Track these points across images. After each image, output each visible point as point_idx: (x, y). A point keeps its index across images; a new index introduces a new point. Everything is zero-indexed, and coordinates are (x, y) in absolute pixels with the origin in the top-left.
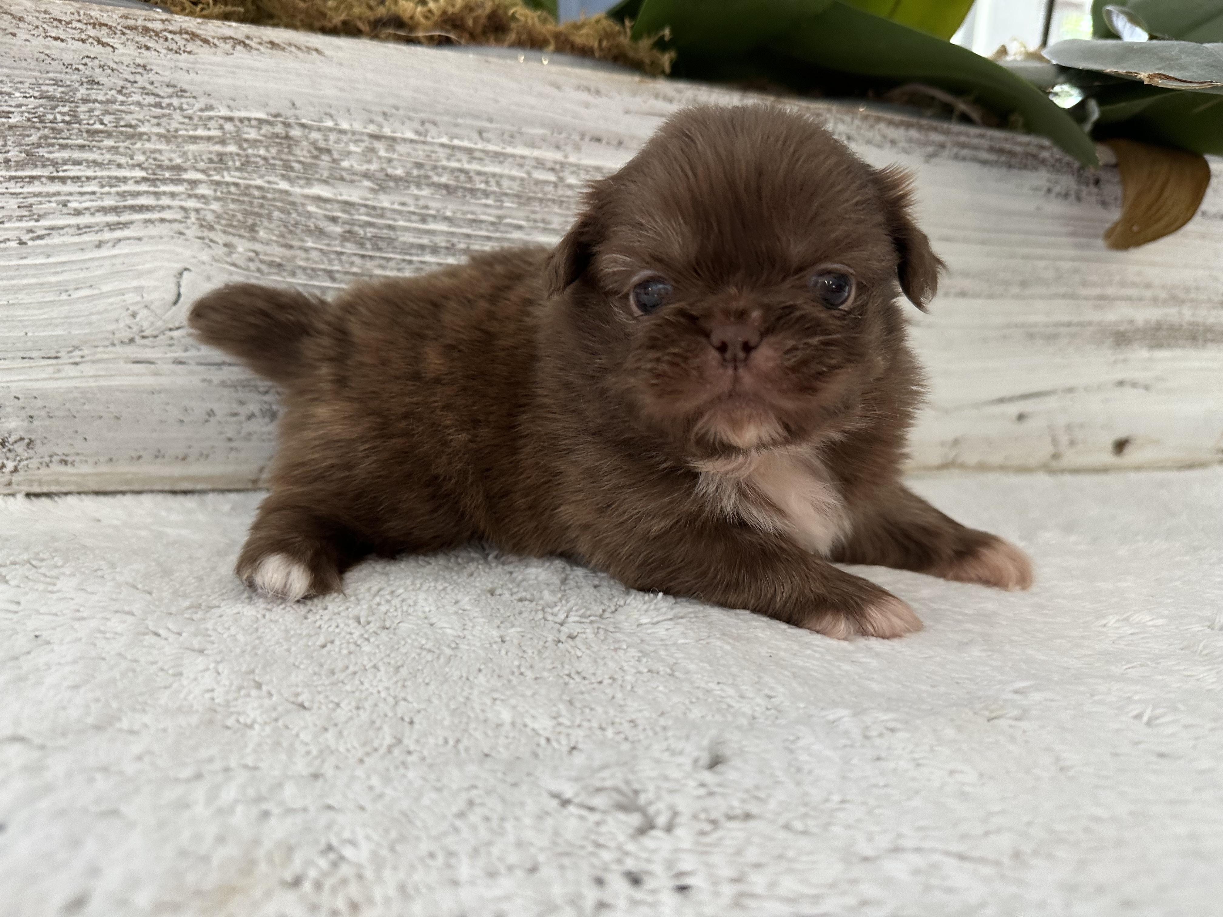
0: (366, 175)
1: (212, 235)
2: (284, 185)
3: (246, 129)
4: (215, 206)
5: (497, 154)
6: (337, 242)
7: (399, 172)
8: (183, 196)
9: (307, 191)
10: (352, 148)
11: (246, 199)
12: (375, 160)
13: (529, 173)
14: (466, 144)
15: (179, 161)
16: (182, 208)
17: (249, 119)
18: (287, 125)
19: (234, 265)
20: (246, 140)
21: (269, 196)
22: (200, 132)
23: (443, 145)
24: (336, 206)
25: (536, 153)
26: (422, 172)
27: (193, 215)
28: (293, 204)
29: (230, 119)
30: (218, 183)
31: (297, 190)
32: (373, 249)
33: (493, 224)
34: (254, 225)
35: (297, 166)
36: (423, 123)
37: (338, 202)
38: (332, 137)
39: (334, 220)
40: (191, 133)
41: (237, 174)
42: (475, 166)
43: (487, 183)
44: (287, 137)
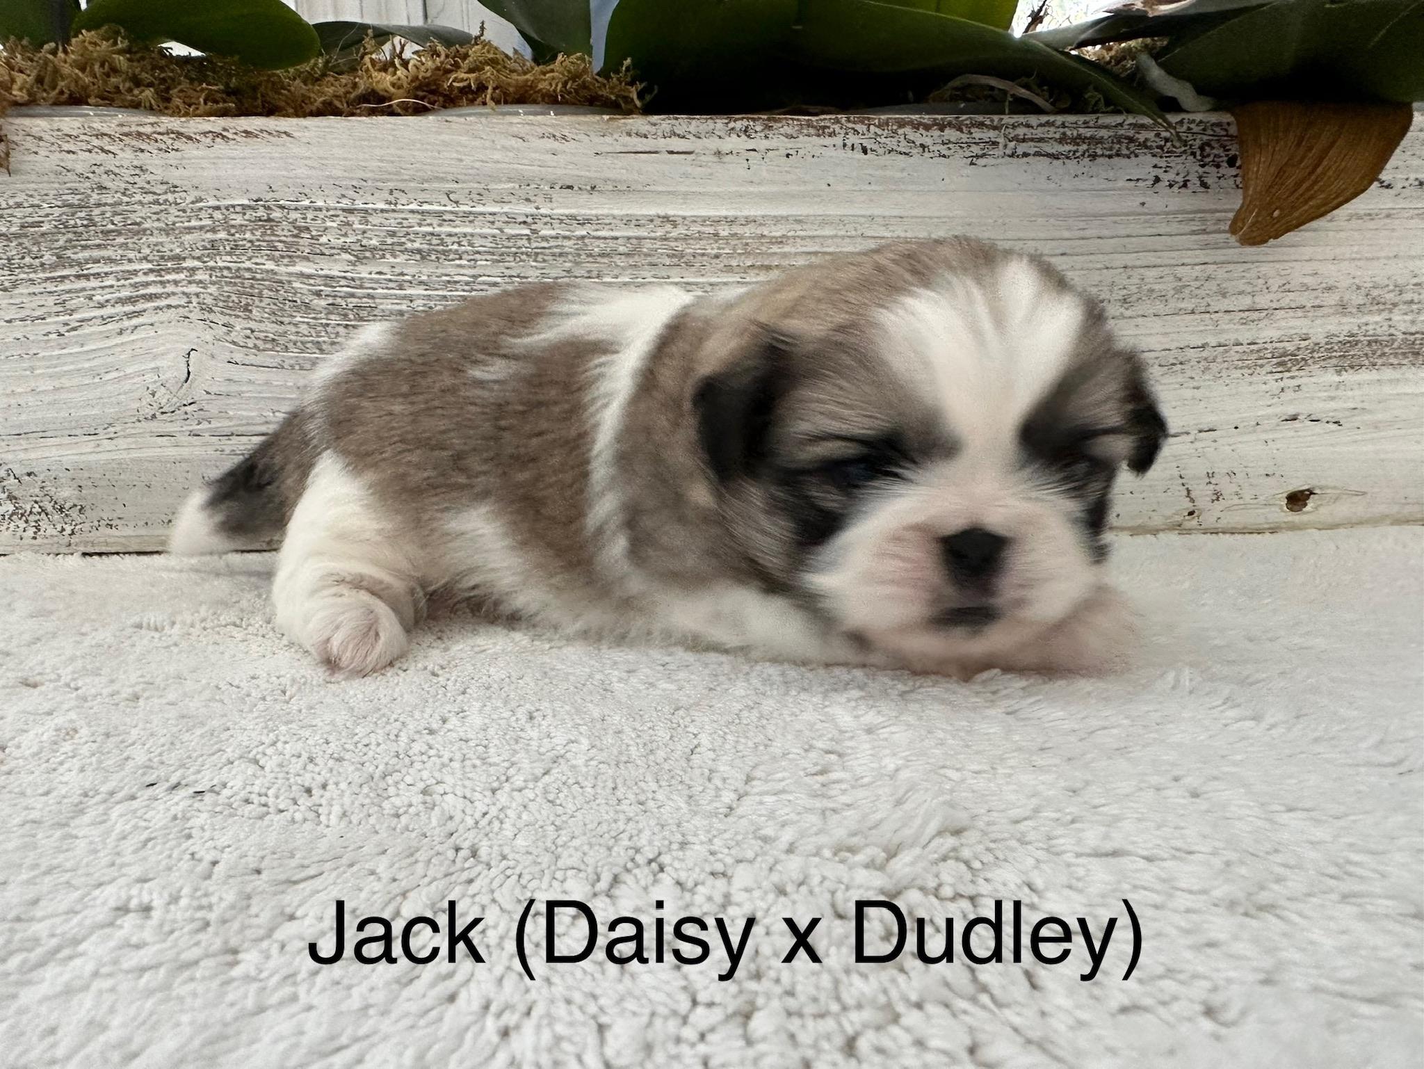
0: (344, 249)
1: (212, 316)
2: (270, 265)
3: (233, 216)
4: (212, 289)
5: (467, 214)
6: (323, 315)
7: (374, 242)
8: (184, 283)
9: (291, 269)
10: (329, 224)
11: (238, 280)
12: (350, 232)
13: (501, 230)
14: (436, 207)
15: (178, 251)
16: (184, 293)
17: (233, 206)
18: (269, 208)
19: (234, 343)
20: (233, 226)
21: (258, 276)
22: (194, 223)
23: (412, 212)
24: (319, 281)
25: (506, 209)
26: (395, 240)
27: (194, 300)
28: (281, 282)
29: (218, 208)
30: (212, 269)
31: (283, 269)
32: (355, 320)
33: (467, 283)
34: (248, 304)
35: (280, 246)
36: (391, 192)
37: (320, 276)
38: (310, 215)
39: (318, 294)
40: (186, 224)
41: (229, 258)
42: (446, 229)
43: (459, 244)
44: (269, 220)
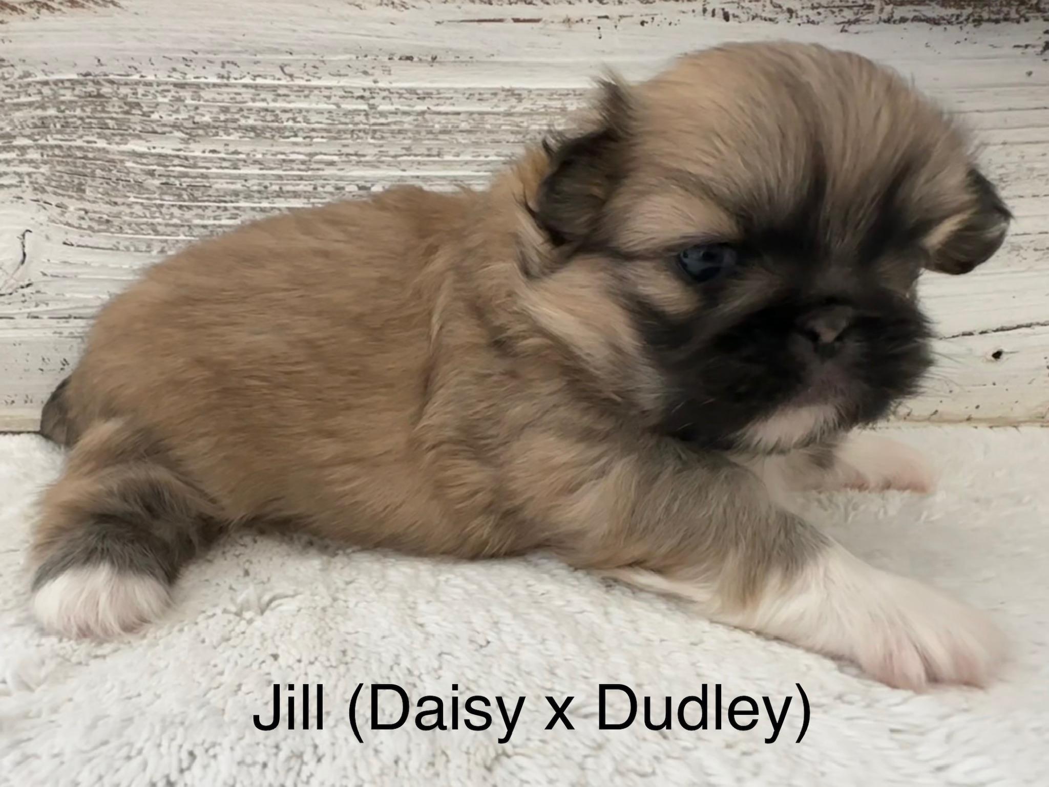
0: (176, 126)
1: (45, 197)
2: (101, 144)
3: (62, 92)
4: (44, 169)
5: (301, 89)
6: (156, 196)
7: (207, 119)
8: (16, 162)
9: (123, 148)
10: (160, 99)
11: (69, 160)
12: (182, 108)
13: (338, 106)
14: (269, 81)
15: (8, 129)
16: (16, 173)
17: (62, 81)
18: (97, 83)
19: (68, 224)
20: (63, 102)
21: (90, 155)
22: (24, 99)
23: (245, 86)
24: (152, 160)
25: (343, 82)
26: (229, 116)
27: (26, 179)
28: (113, 161)
29: (46, 83)
30: (43, 147)
31: (114, 147)
32: (190, 200)
33: (303, 162)
34: (80, 184)
35: (111, 123)
36: (223, 66)
37: (153, 155)
38: (141, 90)
39: (151, 173)
40: (16, 101)
41: (59, 136)
42: (281, 104)
43: (294, 120)
44: (99, 95)
